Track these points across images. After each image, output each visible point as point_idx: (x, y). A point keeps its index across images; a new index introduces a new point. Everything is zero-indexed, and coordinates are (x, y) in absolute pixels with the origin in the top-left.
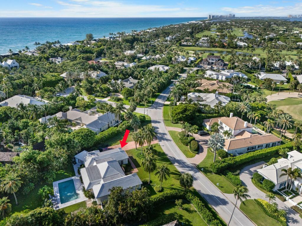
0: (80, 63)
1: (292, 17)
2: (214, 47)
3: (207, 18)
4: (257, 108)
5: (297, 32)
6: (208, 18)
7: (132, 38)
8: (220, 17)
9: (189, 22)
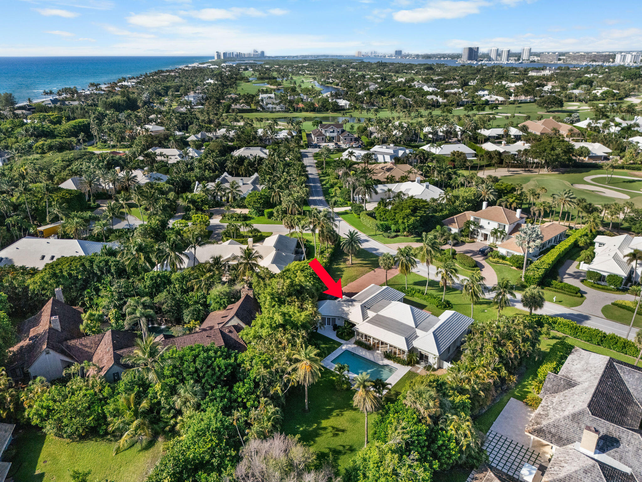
0: (80, 158)
1: (363, 56)
2: (296, 110)
3: (213, 58)
4: (506, 191)
5: (403, 80)
6: (216, 58)
7: (125, 98)
8: (237, 55)
9: (189, 65)
